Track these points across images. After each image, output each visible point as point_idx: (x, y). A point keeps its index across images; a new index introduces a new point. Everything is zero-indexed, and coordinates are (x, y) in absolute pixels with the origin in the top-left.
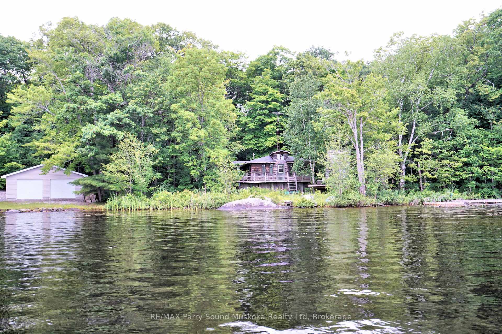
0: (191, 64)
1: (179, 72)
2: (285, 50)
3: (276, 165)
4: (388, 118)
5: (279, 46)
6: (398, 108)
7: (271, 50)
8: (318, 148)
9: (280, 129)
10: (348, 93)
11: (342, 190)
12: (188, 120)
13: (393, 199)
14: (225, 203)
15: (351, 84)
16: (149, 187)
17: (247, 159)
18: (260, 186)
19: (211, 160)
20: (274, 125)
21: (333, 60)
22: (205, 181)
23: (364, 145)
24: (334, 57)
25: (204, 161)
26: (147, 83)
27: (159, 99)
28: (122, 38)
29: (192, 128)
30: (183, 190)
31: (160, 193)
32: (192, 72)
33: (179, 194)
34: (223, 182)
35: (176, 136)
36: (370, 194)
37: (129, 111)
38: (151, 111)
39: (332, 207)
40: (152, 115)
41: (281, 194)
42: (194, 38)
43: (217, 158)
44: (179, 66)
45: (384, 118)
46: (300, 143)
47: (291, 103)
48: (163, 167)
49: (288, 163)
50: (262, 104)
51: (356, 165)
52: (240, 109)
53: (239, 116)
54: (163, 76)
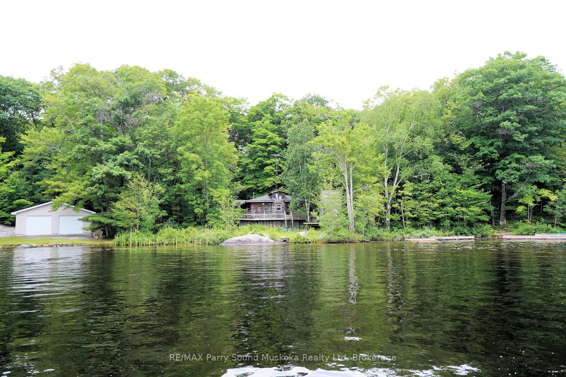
0: (197, 110)
1: (186, 118)
2: (284, 97)
3: (275, 204)
4: (375, 162)
5: (278, 94)
6: (384, 154)
7: (271, 97)
8: (312, 189)
9: (279, 170)
10: (339, 140)
11: (333, 227)
12: (193, 162)
13: (378, 236)
14: (227, 239)
15: (342, 132)
16: (155, 224)
17: (247, 198)
18: (259, 223)
19: (214, 199)
20: (273, 167)
21: (328, 108)
22: (207, 218)
23: (353, 186)
24: (329, 105)
25: (207, 199)
26: (155, 126)
27: (166, 142)
28: (133, 85)
29: (196, 169)
30: (187, 227)
31: (166, 230)
32: (198, 118)
33: (184, 230)
34: (225, 220)
35: (181, 176)
36: (358, 232)
37: (138, 152)
38: (159, 153)
39: (324, 243)
40: (159, 157)
41: (279, 230)
42: (199, 84)
43: (219, 197)
44: (185, 112)
45: (371, 162)
46: (296, 184)
47: (289, 147)
48: (168, 204)
49: (285, 202)
50: (262, 147)
51: (346, 205)
52: (241, 150)
53: (240, 158)
54: (170, 120)
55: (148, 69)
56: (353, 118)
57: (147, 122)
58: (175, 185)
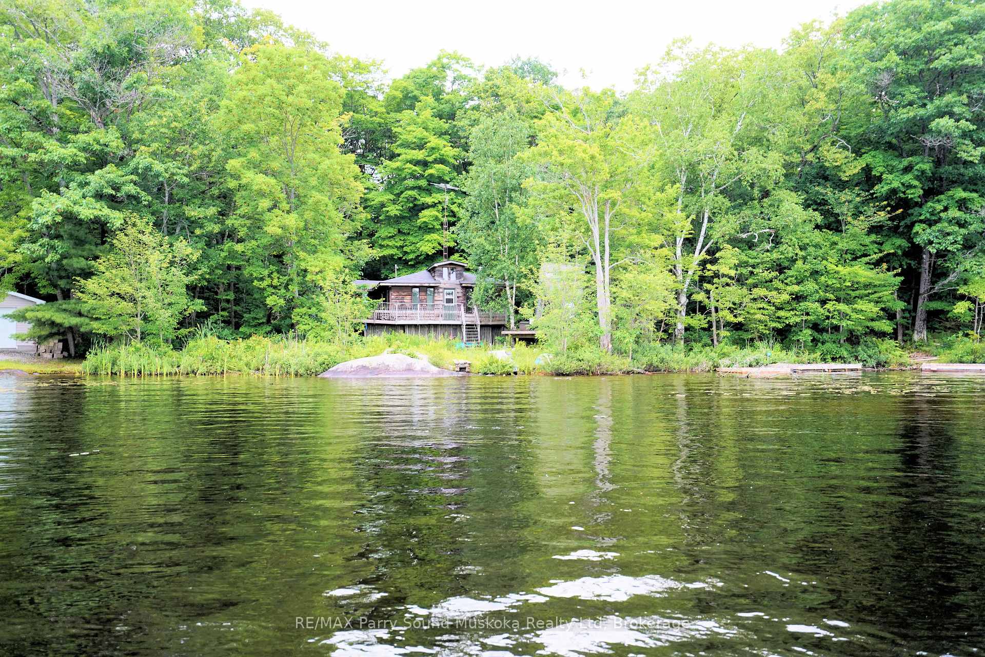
0: (270, 77)
1: (245, 93)
2: (463, 59)
3: (441, 290)
4: (657, 204)
5: (451, 52)
6: (678, 185)
7: (435, 59)
8: (522, 258)
9: (450, 219)
10: (584, 151)
11: (567, 341)
12: (262, 194)
13: (662, 360)
14: (336, 363)
15: (591, 133)
16: (179, 329)
17: (383, 276)
18: (407, 331)
19: (309, 277)
20: (438, 211)
21: (556, 87)
22: (295, 318)
23: (611, 255)
24: (559, 81)
25: (295, 277)
26: (175, 112)
27: (201, 147)
28: (122, 14)
29: (269, 210)
30: (250, 336)
31: (202, 342)
32: (273, 94)
33: (242, 344)
34: (332, 321)
35: (236, 226)
36: (619, 352)
37: (136, 169)
38: (185, 172)
39: (546, 374)
40: (186, 180)
41: (449, 347)
42: (278, 25)
43: (321, 272)
44: (244, 80)
45: (651, 203)
46: (488, 247)
47: (472, 168)
48: (209, 287)
49: (463, 287)
50: (414, 168)
51: (595, 293)
52: (372, 174)
53: (368, 190)
54: (210, 99)
56: (608, 109)
57: (158, 100)
58: (223, 243)
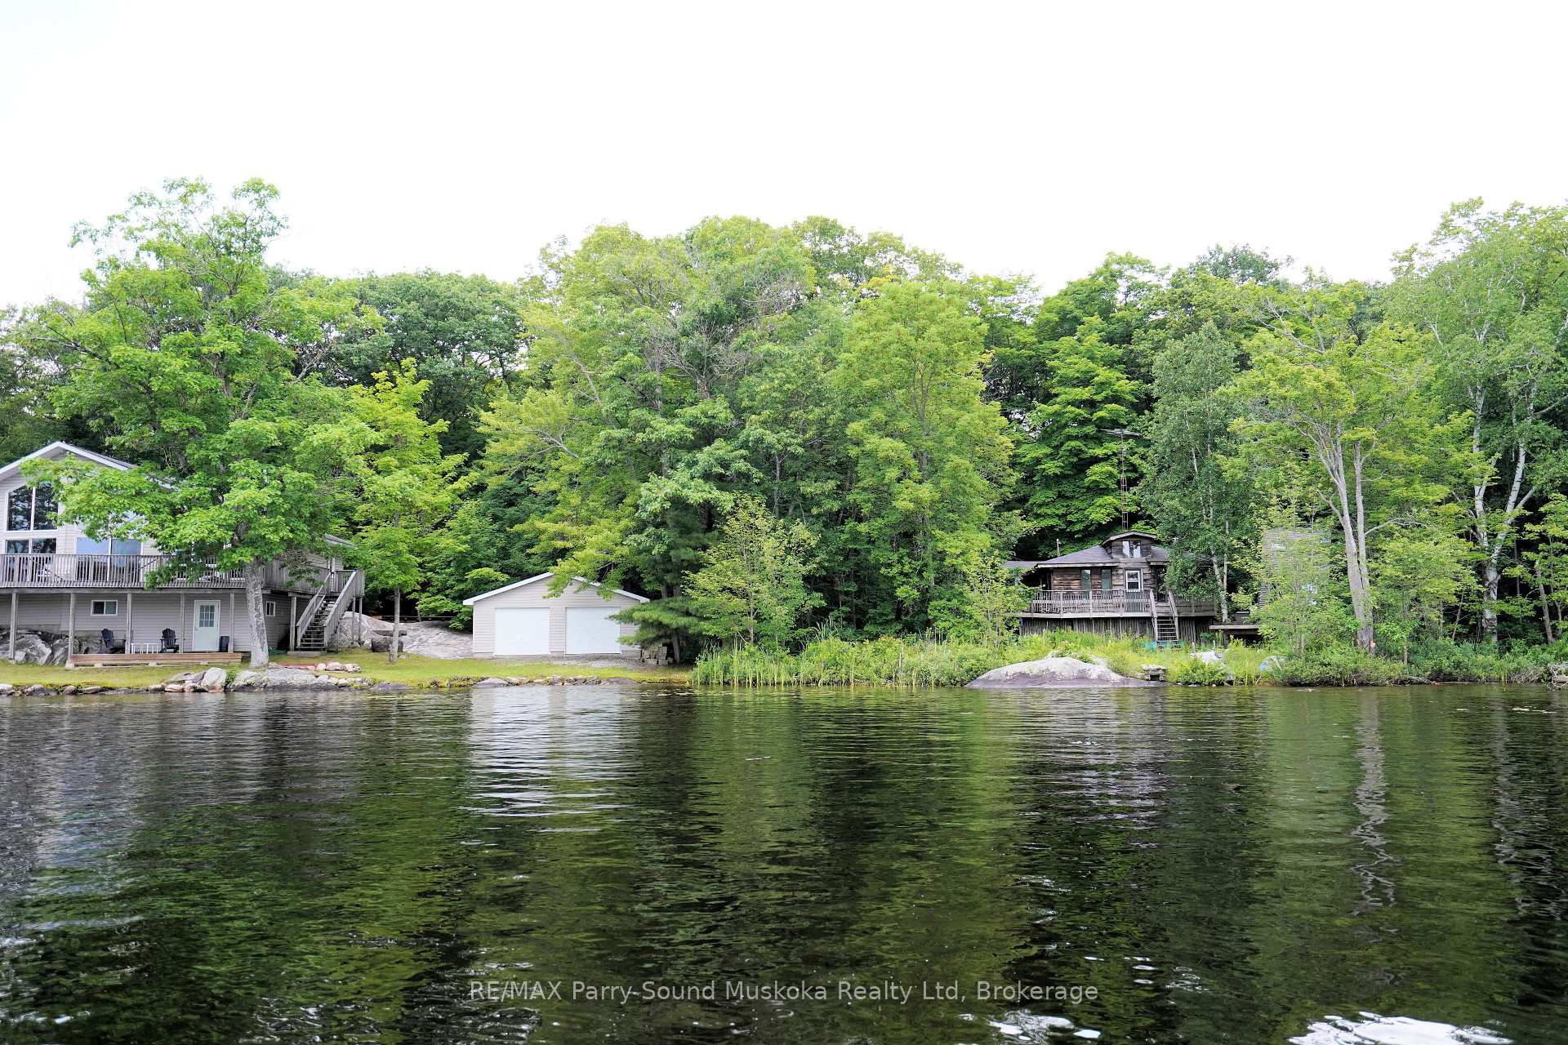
0: (895, 320)
1: (867, 343)
2: (1140, 262)
3: (1120, 572)
4: (1438, 439)
5: (1123, 255)
6: (1469, 412)
7: (1100, 266)
8: (1234, 525)
9: (1130, 475)
10: (1317, 378)
11: (1305, 638)
12: (889, 461)
13: (1458, 665)
14: (986, 669)
15: (1325, 352)
16: (796, 629)
17: (1040, 554)
18: (1076, 626)
19: (948, 561)
20: (1112, 465)
21: (1277, 283)
22: (932, 614)
23: (1366, 515)
24: (1281, 274)
25: (931, 562)
26: (788, 371)
27: (817, 410)
28: (731, 268)
29: (899, 480)
30: (876, 637)
31: (823, 644)
32: (900, 341)
33: (869, 646)
34: (980, 618)
35: (858, 501)
36: (1386, 651)
37: (747, 441)
38: (799, 440)
39: (1275, 684)
40: (800, 450)
41: (1135, 648)
42: (899, 249)
43: (962, 554)
44: (866, 328)
45: (1426, 440)
46: (1184, 512)
47: (1159, 407)
48: (825, 577)
49: (1151, 567)
50: (1078, 411)
51: (1345, 571)
52: (1020, 422)
53: (1018, 443)
54: (826, 352)
55: (767, 222)
56: (1358, 308)
57: (769, 360)
58: (843, 523)
